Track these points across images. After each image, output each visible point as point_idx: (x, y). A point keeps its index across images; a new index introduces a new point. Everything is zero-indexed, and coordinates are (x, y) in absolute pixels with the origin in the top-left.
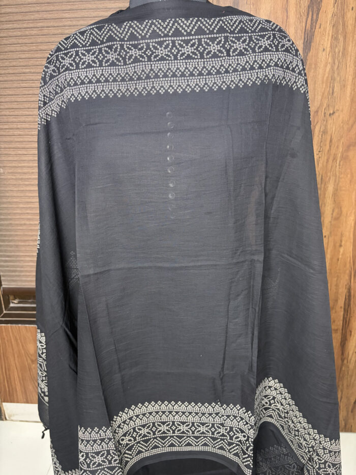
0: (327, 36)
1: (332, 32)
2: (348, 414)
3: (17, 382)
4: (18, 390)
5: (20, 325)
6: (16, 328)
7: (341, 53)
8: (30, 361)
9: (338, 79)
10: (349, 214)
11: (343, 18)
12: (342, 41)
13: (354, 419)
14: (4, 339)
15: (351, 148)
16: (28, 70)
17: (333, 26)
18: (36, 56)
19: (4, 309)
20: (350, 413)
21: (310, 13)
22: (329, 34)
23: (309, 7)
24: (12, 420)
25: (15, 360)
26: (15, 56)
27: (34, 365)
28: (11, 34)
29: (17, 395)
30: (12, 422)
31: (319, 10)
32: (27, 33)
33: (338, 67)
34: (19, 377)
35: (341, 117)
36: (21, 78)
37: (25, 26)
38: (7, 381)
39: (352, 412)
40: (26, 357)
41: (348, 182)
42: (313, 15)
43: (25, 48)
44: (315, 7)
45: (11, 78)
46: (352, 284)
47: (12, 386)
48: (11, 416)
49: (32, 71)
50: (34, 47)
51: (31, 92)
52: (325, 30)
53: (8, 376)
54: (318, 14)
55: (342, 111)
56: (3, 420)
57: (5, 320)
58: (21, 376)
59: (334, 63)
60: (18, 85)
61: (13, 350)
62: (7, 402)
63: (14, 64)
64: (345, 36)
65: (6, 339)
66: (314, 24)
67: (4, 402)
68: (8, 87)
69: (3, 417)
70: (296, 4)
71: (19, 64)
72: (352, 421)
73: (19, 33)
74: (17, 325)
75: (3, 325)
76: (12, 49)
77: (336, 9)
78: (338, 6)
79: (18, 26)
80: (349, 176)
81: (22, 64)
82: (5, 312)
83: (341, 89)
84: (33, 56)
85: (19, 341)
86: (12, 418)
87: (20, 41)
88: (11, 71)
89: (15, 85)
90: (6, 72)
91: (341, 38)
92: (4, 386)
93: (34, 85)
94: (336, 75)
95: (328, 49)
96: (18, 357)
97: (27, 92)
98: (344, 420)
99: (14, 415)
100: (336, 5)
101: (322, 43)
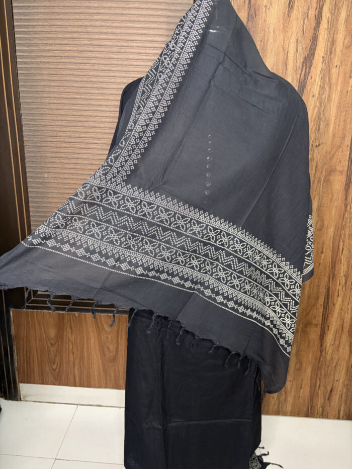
0: (316, 86)
1: (321, 83)
2: (325, 401)
3: (36, 364)
4: (35, 371)
5: (45, 311)
6: (41, 313)
7: (326, 99)
8: (49, 345)
9: (324, 119)
10: (329, 227)
11: (329, 73)
12: (328, 91)
13: (330, 406)
14: (29, 323)
15: (332, 173)
16: (78, 97)
17: (322, 78)
18: (87, 85)
19: (32, 296)
20: (327, 400)
21: (304, 67)
22: (318, 84)
23: (303, 62)
24: (26, 401)
25: (36, 343)
26: (69, 84)
27: (52, 349)
28: (67, 67)
29: (34, 376)
30: (26, 402)
31: (311, 65)
32: (81, 67)
33: (324, 109)
34: (38, 360)
35: (325, 148)
36: (72, 102)
37: (80, 61)
38: (27, 363)
39: (328, 399)
40: (46, 340)
41: (329, 200)
42: (306, 69)
43: (78, 79)
44: (308, 63)
45: (63, 102)
46: (330, 285)
47: (30, 367)
48: (25, 397)
49: (82, 97)
50: (86, 79)
51: (79, 114)
52: (315, 81)
53: (28, 358)
54: (310, 68)
55: (326, 144)
56: (17, 400)
57: (32, 306)
58: (39, 358)
59: (321, 107)
60: (69, 108)
61: (35, 333)
62: (25, 383)
63: (68, 90)
64: (331, 86)
65: (31, 323)
66: (307, 76)
67: (21, 383)
68: (60, 108)
69: (18, 397)
70: (294, 60)
71: (72, 91)
72: (329, 408)
73: (75, 67)
74: (42, 311)
75: (30, 310)
76: (68, 78)
77: (324, 66)
78: (325, 64)
79: (74, 61)
80: (330, 195)
81: (74, 91)
82: (32, 298)
83: (325, 127)
84: (84, 85)
85: (42, 326)
86: (27, 399)
87: (75, 73)
88: (64, 96)
89: (67, 107)
90: (60, 96)
91: (327, 88)
92: (24, 367)
93: (82, 108)
94: (322, 116)
95: (317, 96)
96: (39, 340)
97: (76, 114)
98: (321, 407)
99: (28, 396)
100: (324, 63)
101: (312, 91)
